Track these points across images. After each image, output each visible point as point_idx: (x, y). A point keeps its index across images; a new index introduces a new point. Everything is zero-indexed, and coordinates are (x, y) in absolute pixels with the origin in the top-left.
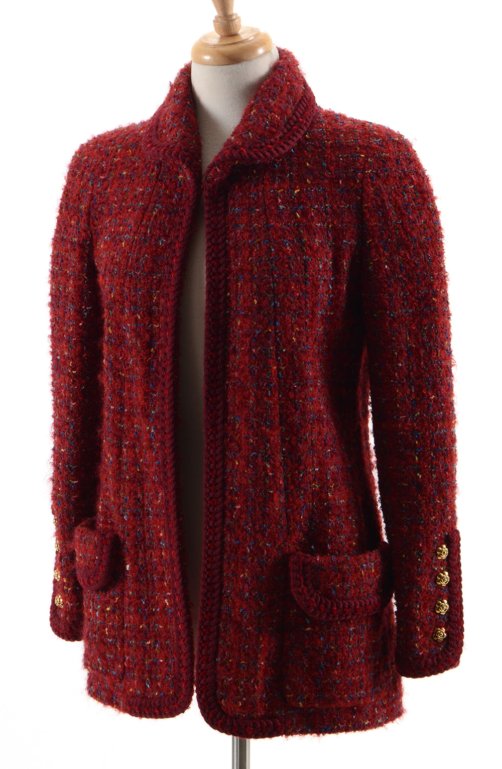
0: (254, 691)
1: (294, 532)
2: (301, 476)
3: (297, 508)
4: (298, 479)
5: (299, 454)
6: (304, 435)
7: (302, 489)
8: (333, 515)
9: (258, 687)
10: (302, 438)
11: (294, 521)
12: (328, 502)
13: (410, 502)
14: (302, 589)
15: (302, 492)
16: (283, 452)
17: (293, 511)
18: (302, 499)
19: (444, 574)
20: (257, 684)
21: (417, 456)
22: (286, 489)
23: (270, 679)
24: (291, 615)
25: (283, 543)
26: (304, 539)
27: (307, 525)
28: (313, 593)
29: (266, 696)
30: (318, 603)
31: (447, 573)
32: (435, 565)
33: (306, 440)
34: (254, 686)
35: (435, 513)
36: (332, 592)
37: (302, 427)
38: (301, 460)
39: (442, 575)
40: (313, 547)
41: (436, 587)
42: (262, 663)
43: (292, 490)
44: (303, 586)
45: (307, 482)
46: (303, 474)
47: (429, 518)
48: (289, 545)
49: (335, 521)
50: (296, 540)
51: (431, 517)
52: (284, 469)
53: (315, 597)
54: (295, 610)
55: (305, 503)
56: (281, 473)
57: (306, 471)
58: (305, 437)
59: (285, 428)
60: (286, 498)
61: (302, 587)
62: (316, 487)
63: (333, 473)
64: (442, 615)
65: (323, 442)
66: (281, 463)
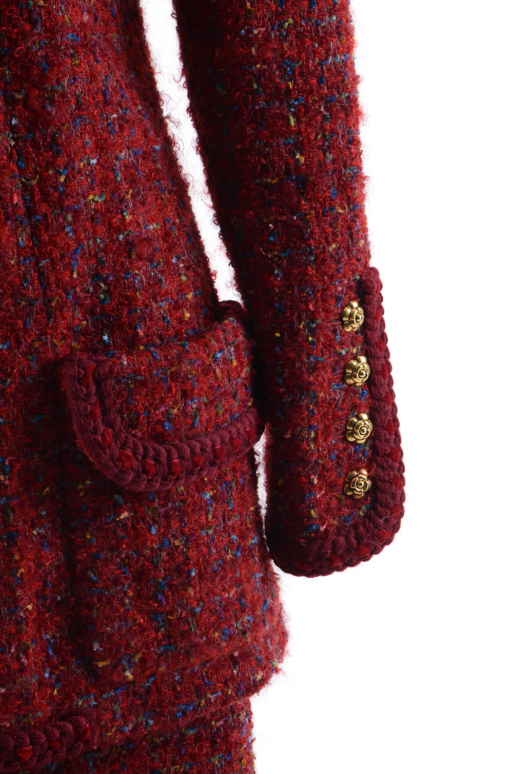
0: (22, 669)
1: (61, 311)
2: (62, 179)
3: (63, 257)
4: (56, 188)
5: (52, 129)
6: (58, 83)
7: (69, 209)
8: (140, 259)
9: (28, 658)
10: (53, 90)
11: (58, 287)
12: (126, 233)
13: (284, 218)
14: (103, 435)
15: (69, 218)
16: (13, 129)
17: (53, 262)
18: (71, 234)
19: (359, 361)
20: (26, 653)
21: (294, 114)
22: (30, 213)
23: (54, 637)
24: (82, 494)
25: (39, 339)
26: (84, 322)
27: (88, 292)
28: (126, 437)
29: (51, 673)
30: (140, 458)
31: (363, 359)
32: (342, 344)
33: (63, 95)
34: (19, 659)
35: (335, 235)
36: (164, 427)
37: (51, 64)
38: (58, 144)
39: (355, 363)
40: (105, 338)
41: (346, 391)
42: (30, 607)
43: (45, 216)
44: (102, 428)
45: (78, 194)
46: (67, 177)
47: (324, 247)
48: (52, 342)
49: (145, 273)
50: (68, 329)
51: (329, 244)
52: (19, 168)
53: (131, 445)
54: (88, 482)
55: (79, 241)
56: (14, 177)
57: (73, 168)
58: (60, 89)
59: (10, 69)
60: (34, 235)
61: (102, 430)
62: (97, 202)
63: (126, 166)
64: (360, 445)
65: (100, 97)
66: (10, 156)
